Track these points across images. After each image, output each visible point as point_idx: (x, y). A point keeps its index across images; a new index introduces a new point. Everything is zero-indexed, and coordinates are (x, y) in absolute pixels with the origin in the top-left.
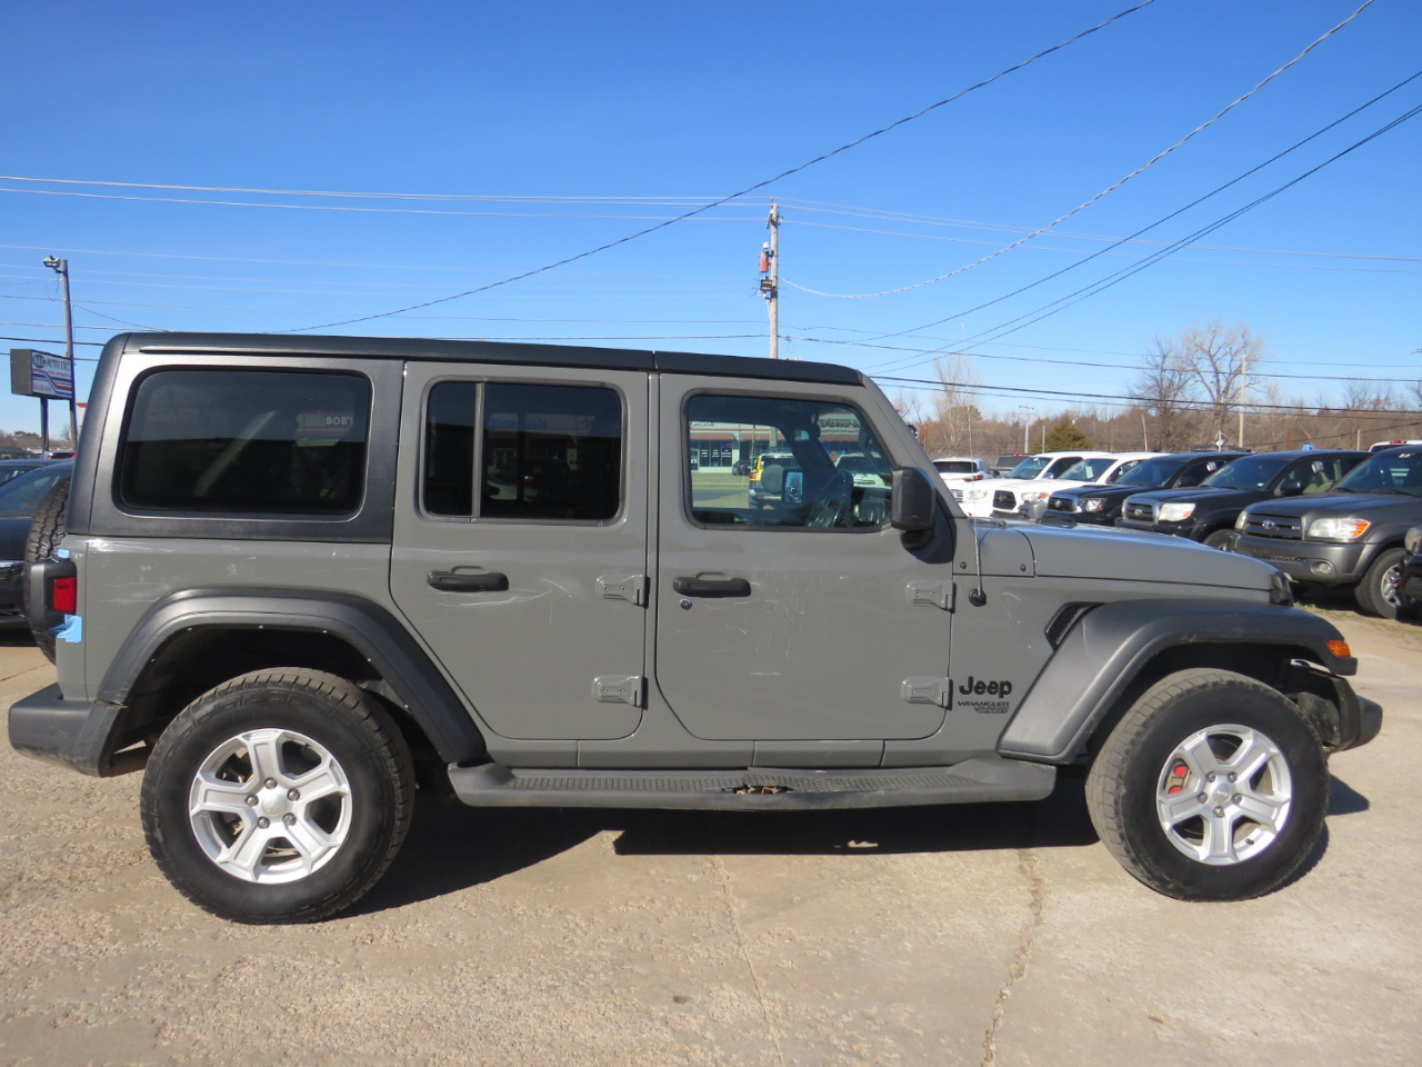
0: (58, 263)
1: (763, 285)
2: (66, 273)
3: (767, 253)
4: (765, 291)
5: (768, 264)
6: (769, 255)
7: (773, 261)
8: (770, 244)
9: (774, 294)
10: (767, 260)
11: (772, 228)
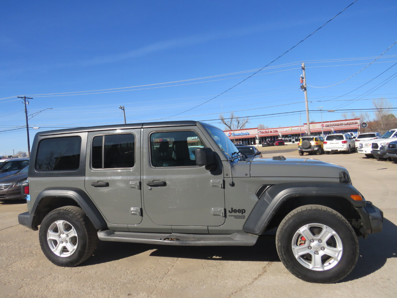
0: (122, 107)
1: (301, 87)
2: (124, 109)
3: (302, 78)
4: (302, 89)
5: (303, 81)
6: (303, 78)
7: (304, 80)
8: (303, 75)
9: (305, 89)
10: (302, 80)
11: (303, 70)
